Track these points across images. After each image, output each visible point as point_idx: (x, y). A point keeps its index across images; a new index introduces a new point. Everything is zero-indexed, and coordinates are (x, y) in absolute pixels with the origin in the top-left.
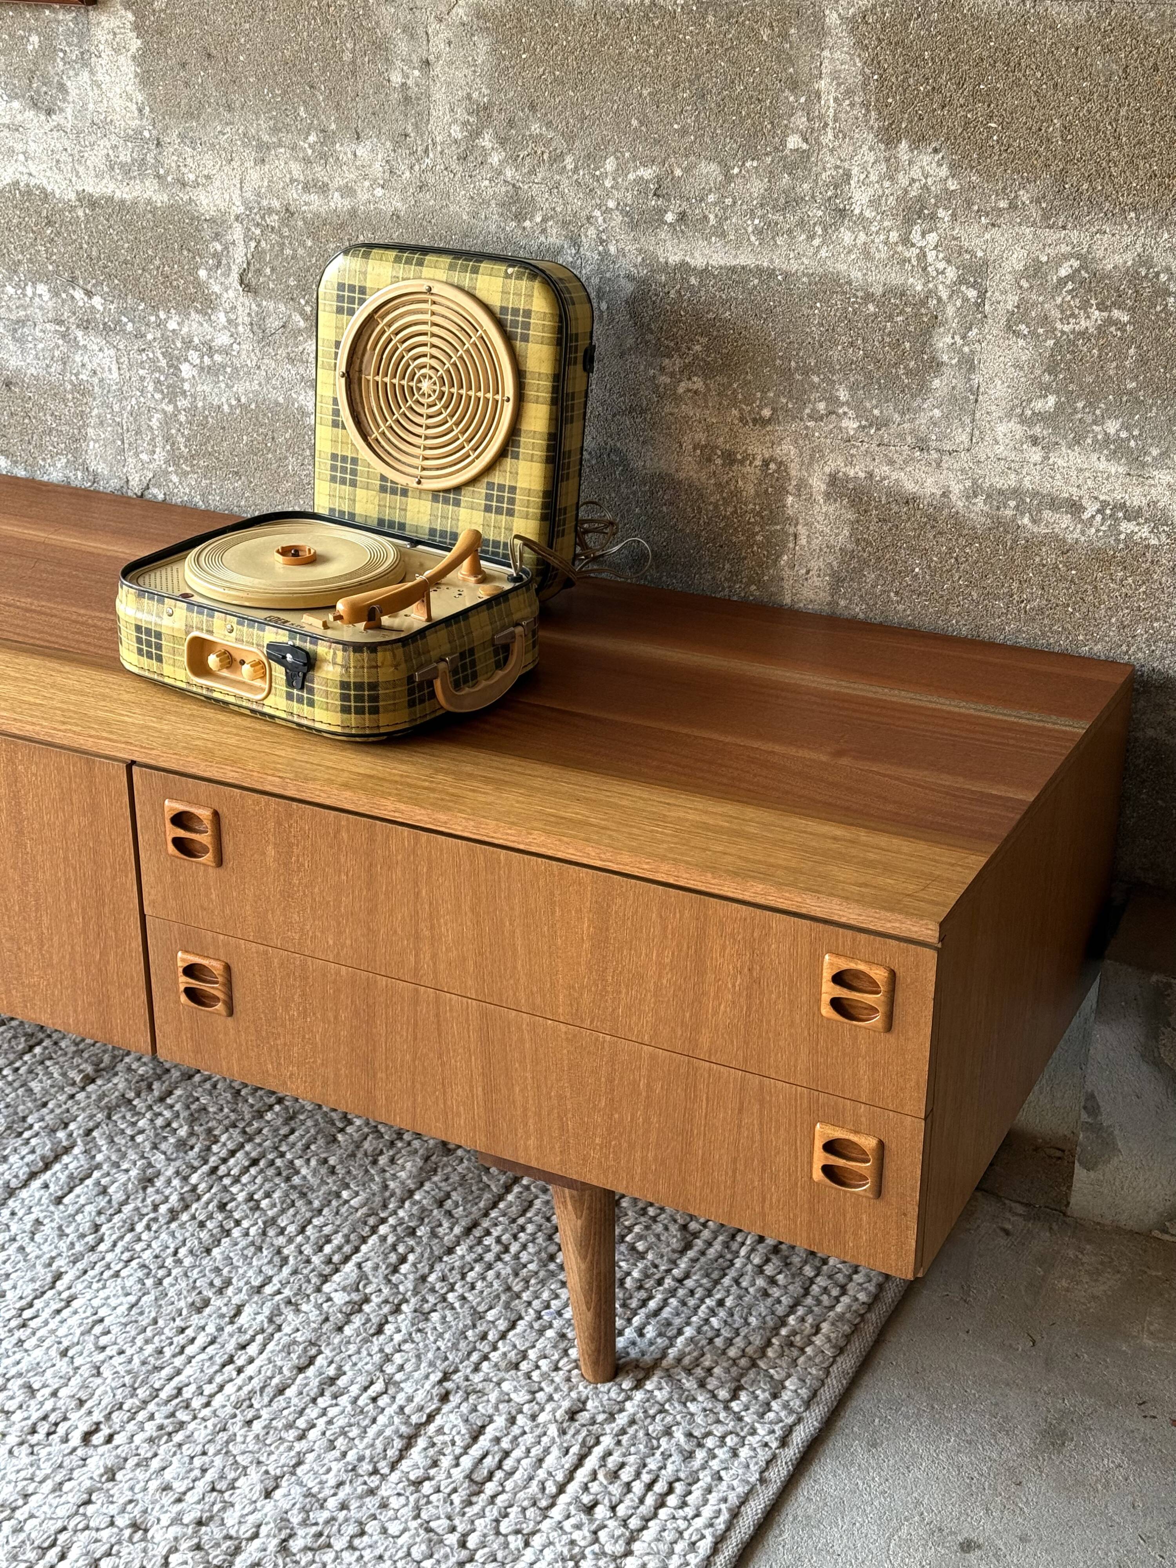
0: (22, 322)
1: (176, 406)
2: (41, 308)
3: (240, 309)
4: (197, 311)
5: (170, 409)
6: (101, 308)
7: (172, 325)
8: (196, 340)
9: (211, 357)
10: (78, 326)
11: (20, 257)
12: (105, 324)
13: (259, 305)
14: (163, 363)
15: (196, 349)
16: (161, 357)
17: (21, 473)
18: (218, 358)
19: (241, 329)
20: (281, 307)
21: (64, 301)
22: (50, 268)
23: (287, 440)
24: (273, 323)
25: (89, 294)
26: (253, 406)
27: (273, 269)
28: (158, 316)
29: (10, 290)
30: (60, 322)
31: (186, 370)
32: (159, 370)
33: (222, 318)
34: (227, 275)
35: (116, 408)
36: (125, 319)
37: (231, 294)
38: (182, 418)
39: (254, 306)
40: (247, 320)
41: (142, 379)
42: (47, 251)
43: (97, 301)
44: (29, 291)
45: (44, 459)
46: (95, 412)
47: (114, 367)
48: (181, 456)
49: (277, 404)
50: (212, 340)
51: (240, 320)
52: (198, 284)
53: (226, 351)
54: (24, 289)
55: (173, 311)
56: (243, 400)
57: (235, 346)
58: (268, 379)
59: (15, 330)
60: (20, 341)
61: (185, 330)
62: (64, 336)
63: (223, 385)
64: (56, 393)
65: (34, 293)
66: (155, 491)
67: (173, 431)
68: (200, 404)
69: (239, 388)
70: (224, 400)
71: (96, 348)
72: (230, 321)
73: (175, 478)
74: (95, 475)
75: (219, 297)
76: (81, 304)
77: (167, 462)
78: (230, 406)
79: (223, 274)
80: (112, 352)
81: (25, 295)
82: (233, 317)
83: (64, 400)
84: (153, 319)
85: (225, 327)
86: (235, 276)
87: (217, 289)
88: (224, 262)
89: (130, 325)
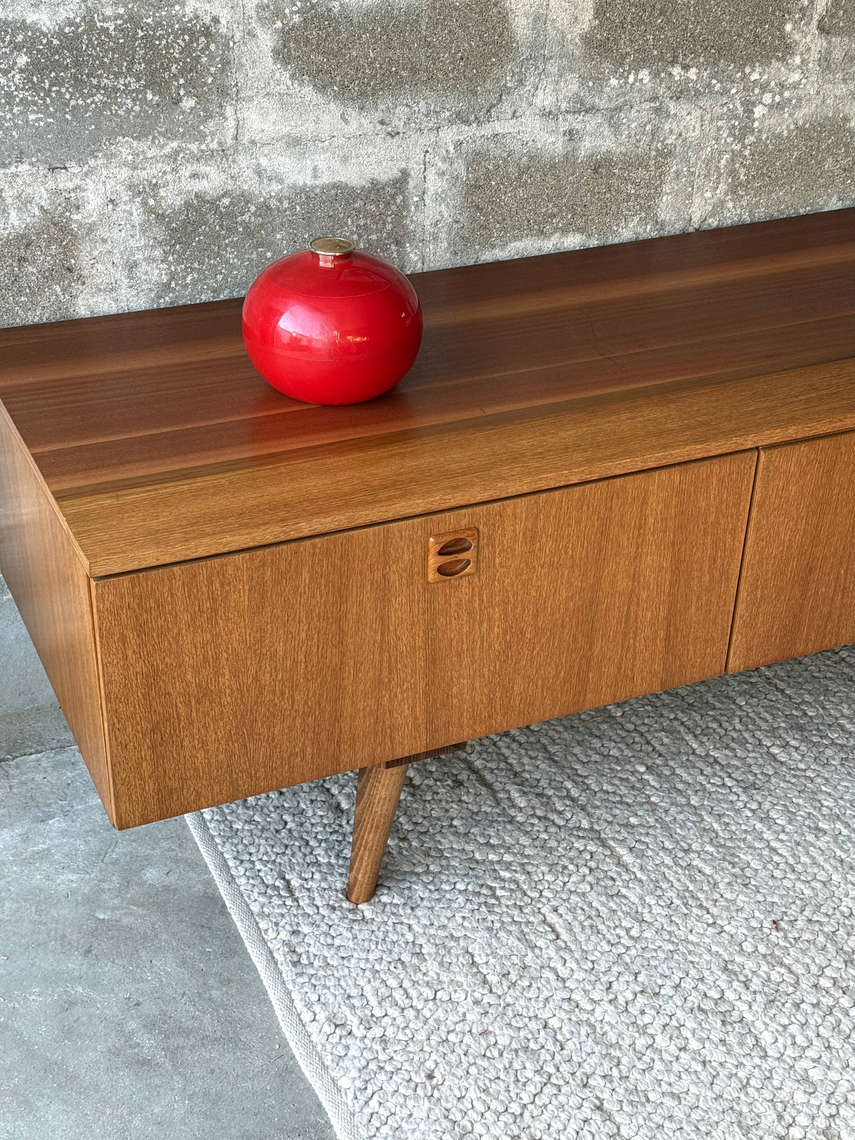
0: (619, 109)
1: (744, 144)
2: (640, 90)
3: (813, 48)
4: (778, 59)
5: (737, 147)
6: (695, 78)
7: (755, 76)
8: (773, 84)
9: (781, 94)
10: (671, 98)
11: (628, 50)
12: (696, 91)
13: (830, 42)
14: (740, 110)
15: (771, 91)
16: (738, 105)
17: (594, 243)
18: (787, 94)
19: (811, 65)
20: (846, 40)
21: (661, 81)
22: (655, 53)
23: (828, 145)
24: (838, 55)
25: (686, 68)
26: (807, 126)
27: (845, 11)
28: (743, 72)
29: (614, 82)
30: (654, 98)
31: (759, 111)
32: (736, 117)
33: (798, 60)
34: (808, 24)
35: (693, 160)
36: (714, 82)
37: (809, 38)
38: (747, 153)
39: (825, 44)
40: (817, 56)
41: (719, 129)
42: (654, 39)
43: (692, 74)
44: (631, 79)
45: (617, 225)
46: (674, 168)
47: (698, 126)
48: (740, 184)
49: (827, 118)
50: (786, 80)
51: (811, 58)
52: (783, 37)
53: (795, 86)
54: (628, 77)
55: (757, 64)
56: (801, 122)
57: (804, 81)
58: (824, 101)
59: (612, 117)
60: (616, 127)
61: (765, 77)
62: (657, 111)
63: (786, 115)
64: (642, 163)
65: (636, 80)
66: (710, 221)
67: (737, 165)
68: (764, 137)
69: (799, 115)
70: (784, 127)
71: (684, 113)
72: (803, 62)
73: (730, 205)
74: (663, 224)
75: (797, 43)
76: (677, 78)
77: (726, 194)
78: (789, 130)
79: (805, 25)
80: (699, 112)
81: (626, 83)
82: (806, 56)
83: (646, 168)
84: (739, 74)
85: (798, 67)
86: (815, 23)
87: (797, 37)
88: (808, 14)
89: (719, 85)
